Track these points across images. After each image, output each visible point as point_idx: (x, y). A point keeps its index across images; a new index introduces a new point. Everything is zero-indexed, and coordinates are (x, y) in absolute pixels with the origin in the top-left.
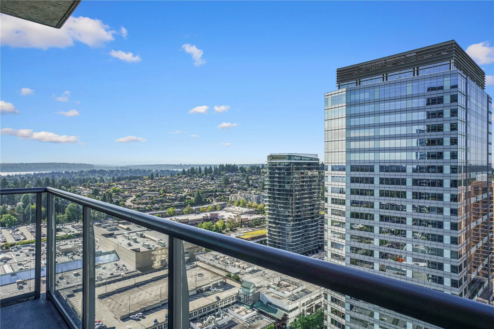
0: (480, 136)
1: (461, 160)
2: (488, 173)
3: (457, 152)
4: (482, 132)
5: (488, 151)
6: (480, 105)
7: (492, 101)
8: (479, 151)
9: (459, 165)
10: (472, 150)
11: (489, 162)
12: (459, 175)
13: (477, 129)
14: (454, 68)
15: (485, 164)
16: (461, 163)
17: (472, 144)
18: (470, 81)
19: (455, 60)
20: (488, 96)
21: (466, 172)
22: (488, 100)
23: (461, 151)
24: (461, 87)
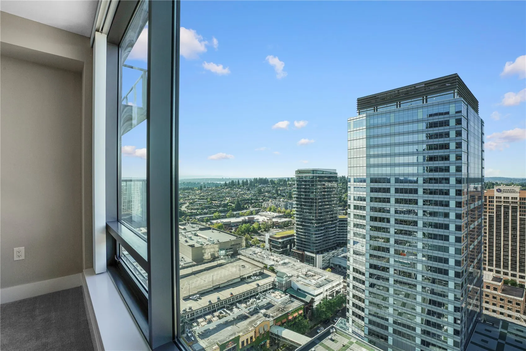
0: (476, 153)
1: (464, 173)
2: (482, 183)
3: (462, 166)
4: (478, 150)
5: (482, 166)
6: (476, 127)
7: (484, 124)
8: (476, 166)
9: (463, 177)
10: (471, 165)
11: (483, 175)
12: (463, 185)
13: (474, 148)
14: (457, 97)
15: (480, 177)
16: (464, 175)
17: (471, 159)
18: (470, 107)
19: (458, 90)
20: (482, 120)
21: (467, 183)
22: (482, 123)
23: (464, 165)
24: (464, 113)
